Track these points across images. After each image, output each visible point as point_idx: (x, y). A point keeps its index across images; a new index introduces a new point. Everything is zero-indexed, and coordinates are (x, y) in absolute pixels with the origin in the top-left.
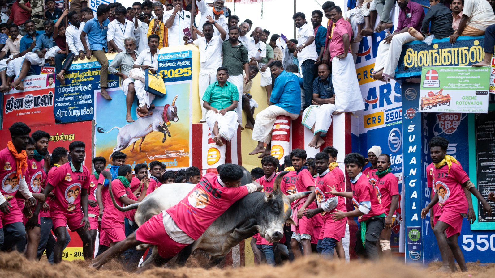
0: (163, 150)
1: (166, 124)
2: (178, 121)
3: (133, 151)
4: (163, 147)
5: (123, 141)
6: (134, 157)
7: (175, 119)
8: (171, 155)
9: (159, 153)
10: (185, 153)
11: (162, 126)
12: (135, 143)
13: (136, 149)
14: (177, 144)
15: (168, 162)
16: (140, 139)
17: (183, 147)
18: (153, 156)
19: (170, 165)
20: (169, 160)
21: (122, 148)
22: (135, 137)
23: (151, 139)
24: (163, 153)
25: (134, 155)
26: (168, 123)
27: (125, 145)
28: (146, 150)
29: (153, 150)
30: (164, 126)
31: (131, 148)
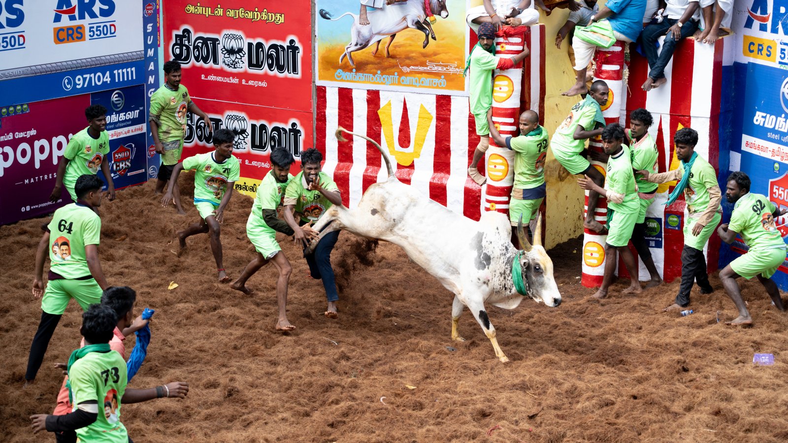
0: (423, 59)
1: (428, 19)
2: (447, 16)
3: (377, 55)
4: (425, 55)
5: (361, 36)
6: (379, 63)
7: (444, 13)
8: (436, 69)
9: (417, 63)
10: (459, 68)
11: (422, 21)
12: (379, 42)
13: (382, 51)
14: (446, 53)
15: (431, 79)
16: (388, 38)
17: (455, 59)
18: (408, 66)
19: (435, 84)
20: (432, 76)
21: (359, 46)
22: (379, 34)
23: (405, 40)
24: (423, 64)
25: (378, 61)
26: (432, 18)
27: (364, 43)
28: (398, 56)
29: (408, 58)
30: (426, 22)
31: (374, 49)
